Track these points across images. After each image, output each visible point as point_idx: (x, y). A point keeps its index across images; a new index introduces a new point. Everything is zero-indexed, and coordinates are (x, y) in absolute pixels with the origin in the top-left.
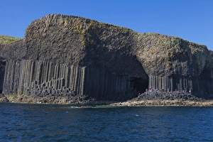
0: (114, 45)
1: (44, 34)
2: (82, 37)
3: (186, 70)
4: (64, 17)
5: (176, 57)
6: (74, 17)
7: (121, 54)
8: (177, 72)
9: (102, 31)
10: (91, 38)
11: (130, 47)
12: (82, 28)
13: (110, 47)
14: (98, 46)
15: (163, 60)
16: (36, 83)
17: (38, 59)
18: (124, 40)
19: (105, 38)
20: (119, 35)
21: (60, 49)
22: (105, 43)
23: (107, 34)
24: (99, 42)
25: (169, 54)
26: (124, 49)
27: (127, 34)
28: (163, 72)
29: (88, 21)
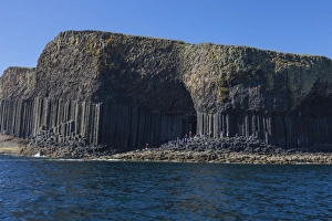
0: (150, 67)
1: (55, 61)
2: (95, 60)
3: (257, 100)
4: (76, 33)
5: (236, 79)
6: (88, 32)
7: (162, 80)
8: (237, 104)
9: (129, 49)
10: (109, 61)
11: (174, 69)
12: (97, 47)
13: (143, 72)
14: (123, 72)
15: (213, 86)
16: (44, 128)
17: (47, 95)
18: (163, 60)
19: (133, 59)
20: (156, 51)
21: (72, 80)
22: (135, 65)
23: (136, 53)
24: (124, 65)
25: (224, 75)
26: (165, 73)
27: (169, 49)
28: (214, 105)
29: (106, 36)
